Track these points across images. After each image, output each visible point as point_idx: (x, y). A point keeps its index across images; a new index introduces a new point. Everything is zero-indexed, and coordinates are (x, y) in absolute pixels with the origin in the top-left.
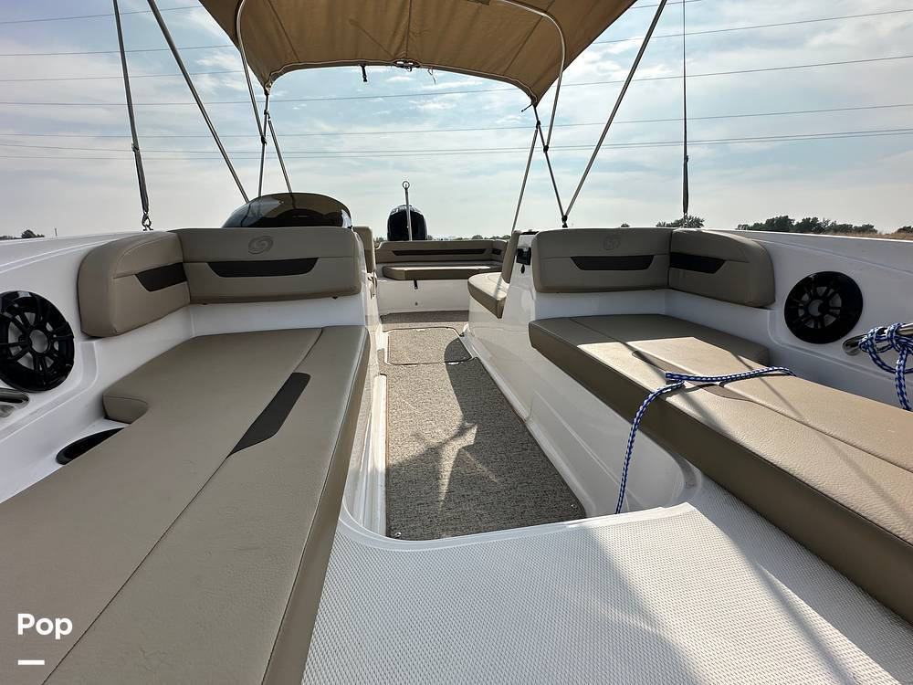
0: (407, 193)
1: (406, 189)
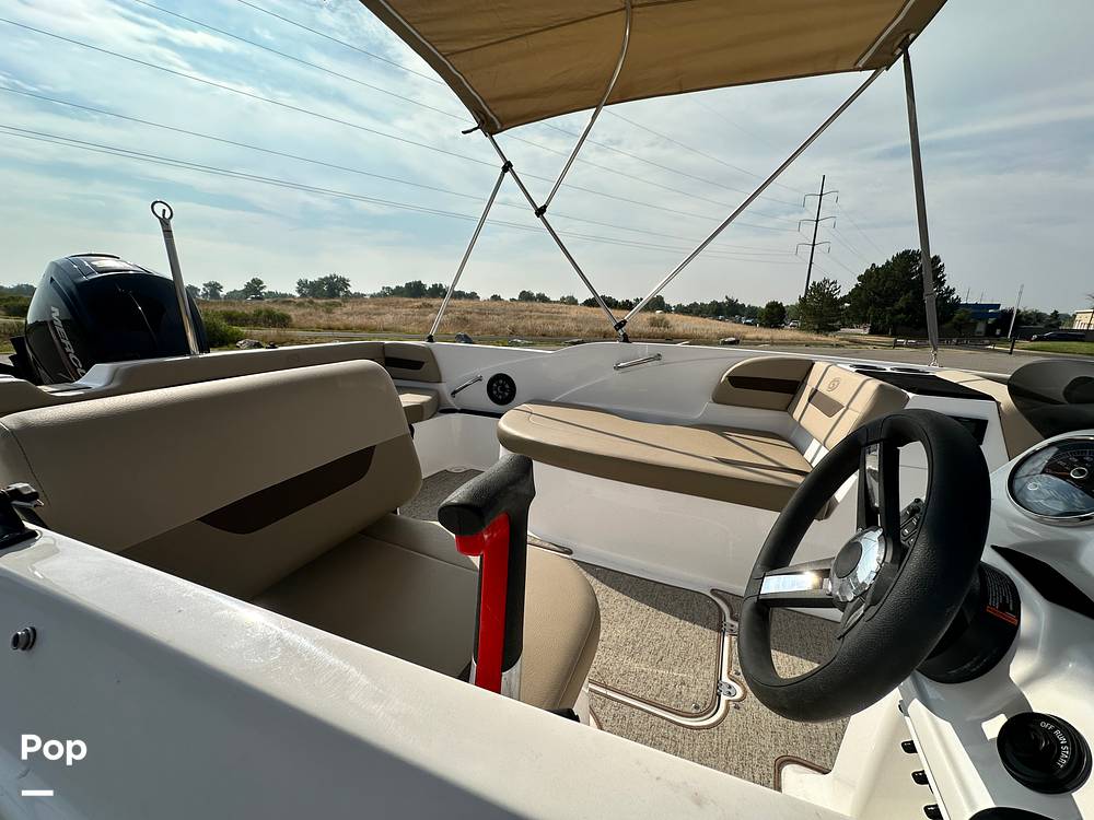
0: (168, 233)
1: (165, 223)
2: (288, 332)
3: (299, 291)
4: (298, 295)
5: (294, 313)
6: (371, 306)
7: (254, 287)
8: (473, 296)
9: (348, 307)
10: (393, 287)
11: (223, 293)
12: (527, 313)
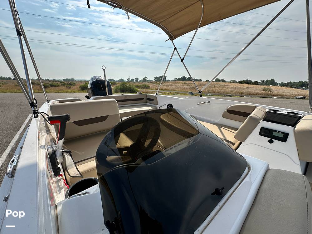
0: (104, 72)
1: (104, 70)
2: (148, 90)
3: (155, 80)
4: (154, 81)
5: (151, 85)
6: (170, 84)
7: (145, 79)
8: (200, 80)
9: (164, 84)
10: (178, 78)
11: (139, 80)
12: (216, 86)
